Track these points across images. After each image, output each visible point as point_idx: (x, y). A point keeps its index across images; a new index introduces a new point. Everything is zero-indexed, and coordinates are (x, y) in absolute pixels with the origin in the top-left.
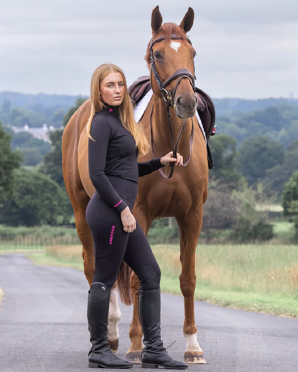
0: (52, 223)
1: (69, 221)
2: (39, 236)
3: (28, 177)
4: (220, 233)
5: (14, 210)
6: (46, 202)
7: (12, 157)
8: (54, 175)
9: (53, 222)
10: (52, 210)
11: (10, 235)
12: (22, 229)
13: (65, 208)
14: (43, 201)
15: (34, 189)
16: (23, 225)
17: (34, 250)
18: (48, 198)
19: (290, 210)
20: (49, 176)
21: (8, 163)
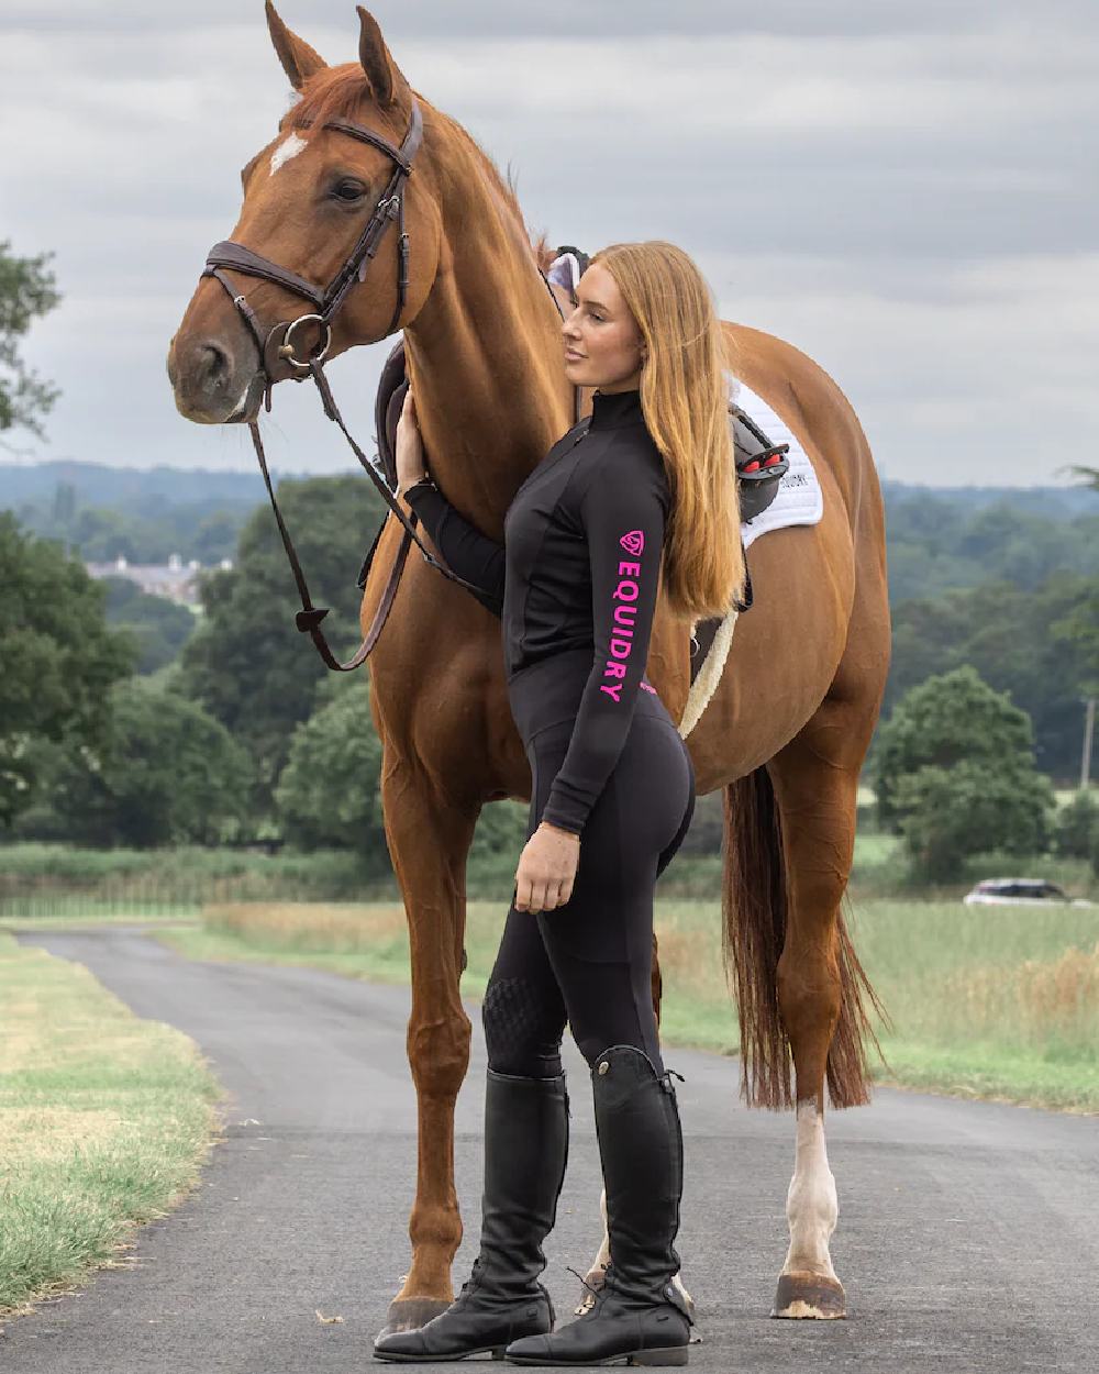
0: (204, 837)
1: (254, 834)
2: (169, 876)
3: (138, 707)
4: (693, 868)
5: (98, 802)
6: (191, 779)
7: (110, 649)
8: (211, 700)
9: (209, 838)
10: (207, 802)
11: (88, 873)
12: (121, 856)
13: (245, 795)
14: (181, 774)
15: (154, 741)
16: (125, 845)
17: (166, 918)
18: (196, 768)
19: (897, 802)
20: (200, 703)
21: (97, 665)
